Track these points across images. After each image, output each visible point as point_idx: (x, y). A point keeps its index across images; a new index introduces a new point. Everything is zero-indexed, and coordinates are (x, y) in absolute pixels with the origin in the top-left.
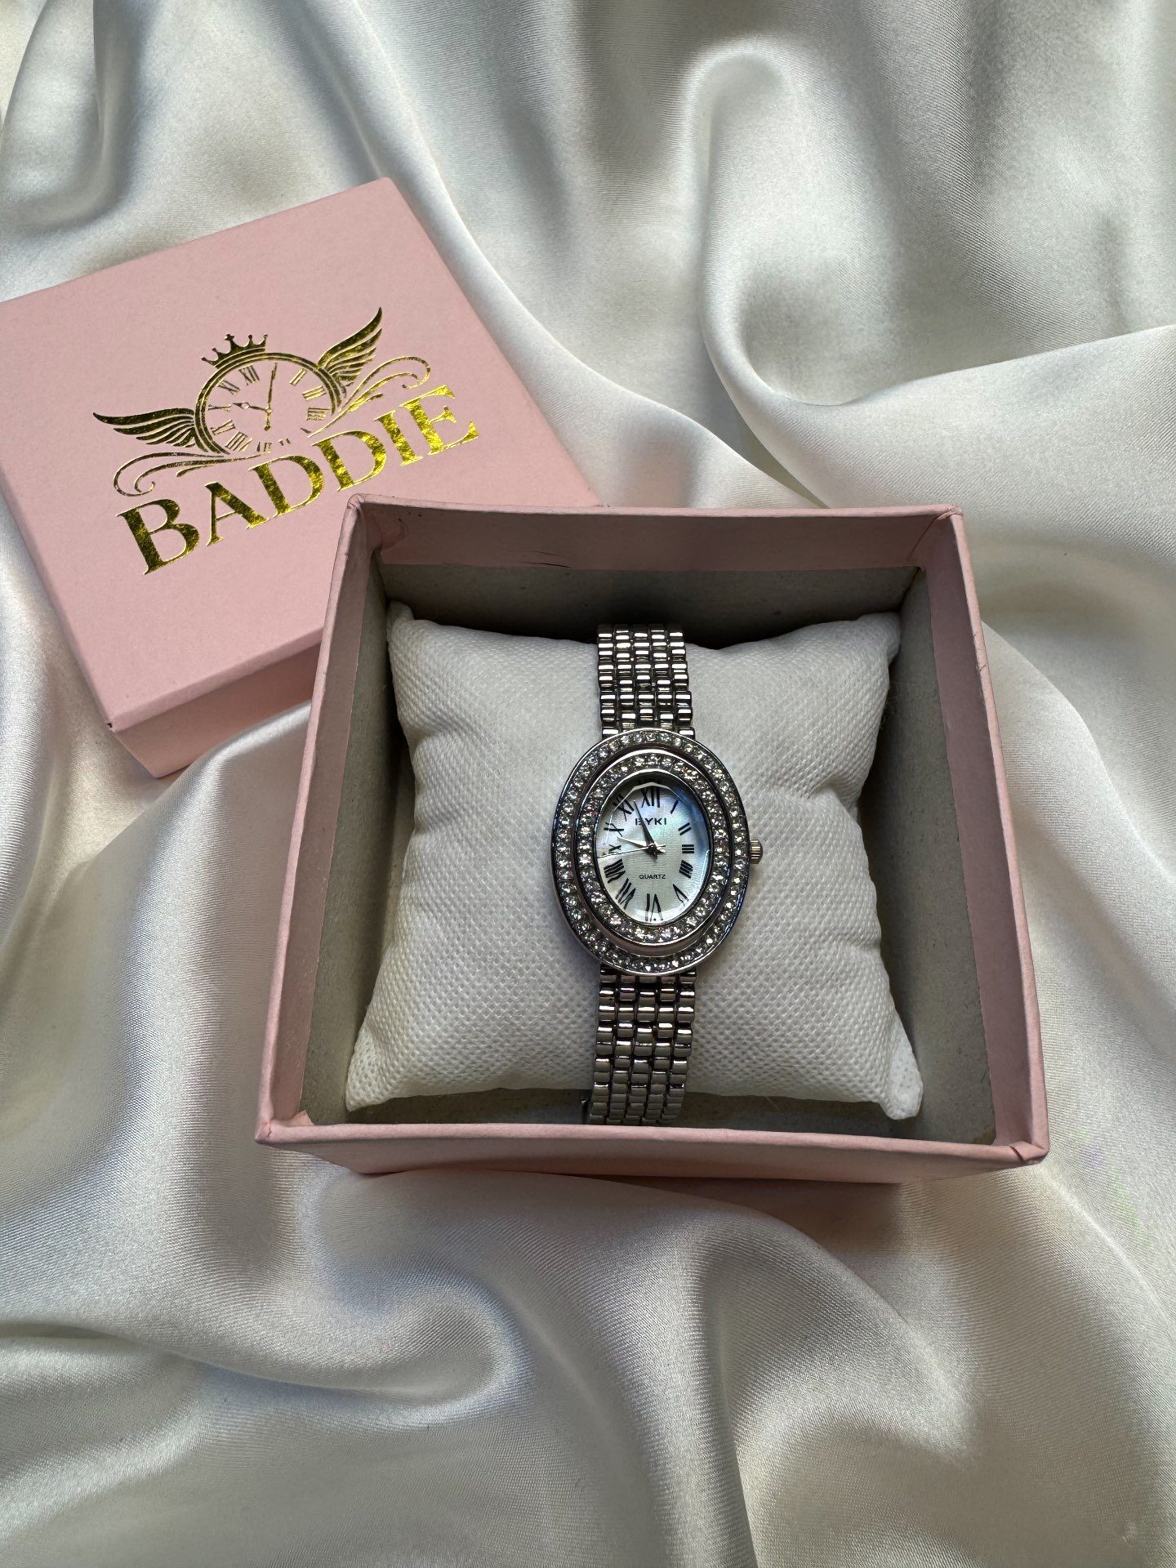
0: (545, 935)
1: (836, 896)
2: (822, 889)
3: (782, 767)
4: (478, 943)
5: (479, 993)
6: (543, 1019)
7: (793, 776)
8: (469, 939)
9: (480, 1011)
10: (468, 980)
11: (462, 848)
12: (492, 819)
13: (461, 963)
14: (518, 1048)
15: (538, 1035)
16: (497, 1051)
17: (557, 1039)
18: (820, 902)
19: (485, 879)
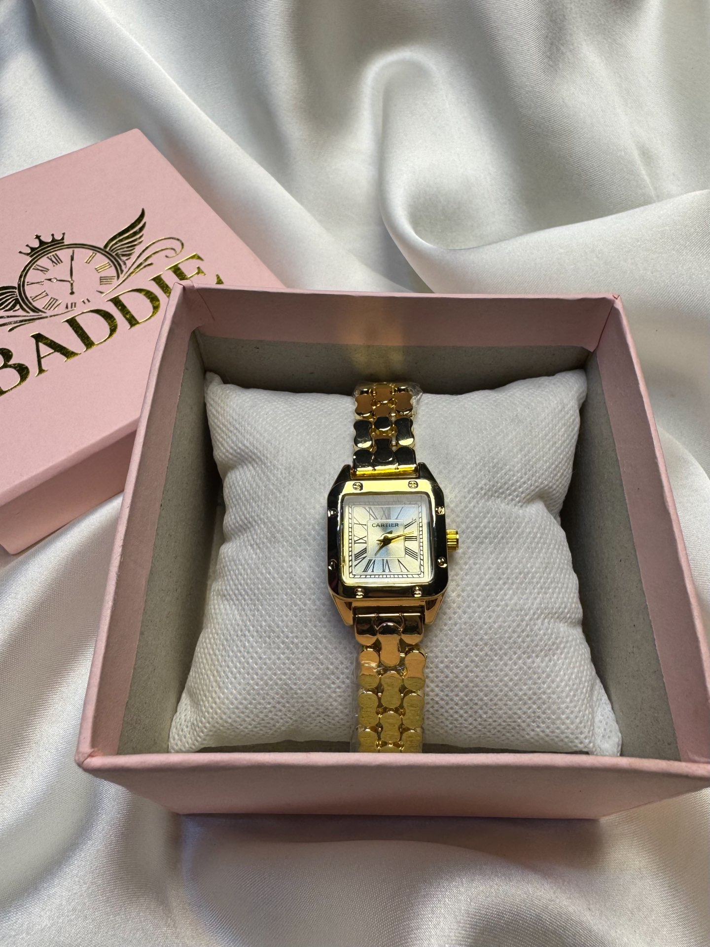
0: (315, 616)
1: (545, 583)
2: (533, 577)
3: (498, 482)
4: (264, 623)
5: (265, 664)
6: (314, 684)
7: (507, 489)
8: (257, 621)
9: (265, 678)
10: (256, 653)
11: (253, 551)
12: (275, 527)
13: (251, 639)
14: (297, 708)
15: (311, 698)
16: (280, 711)
17: (326, 701)
18: (532, 587)
19: (270, 573)
